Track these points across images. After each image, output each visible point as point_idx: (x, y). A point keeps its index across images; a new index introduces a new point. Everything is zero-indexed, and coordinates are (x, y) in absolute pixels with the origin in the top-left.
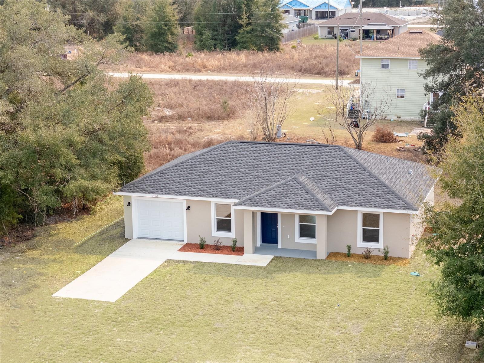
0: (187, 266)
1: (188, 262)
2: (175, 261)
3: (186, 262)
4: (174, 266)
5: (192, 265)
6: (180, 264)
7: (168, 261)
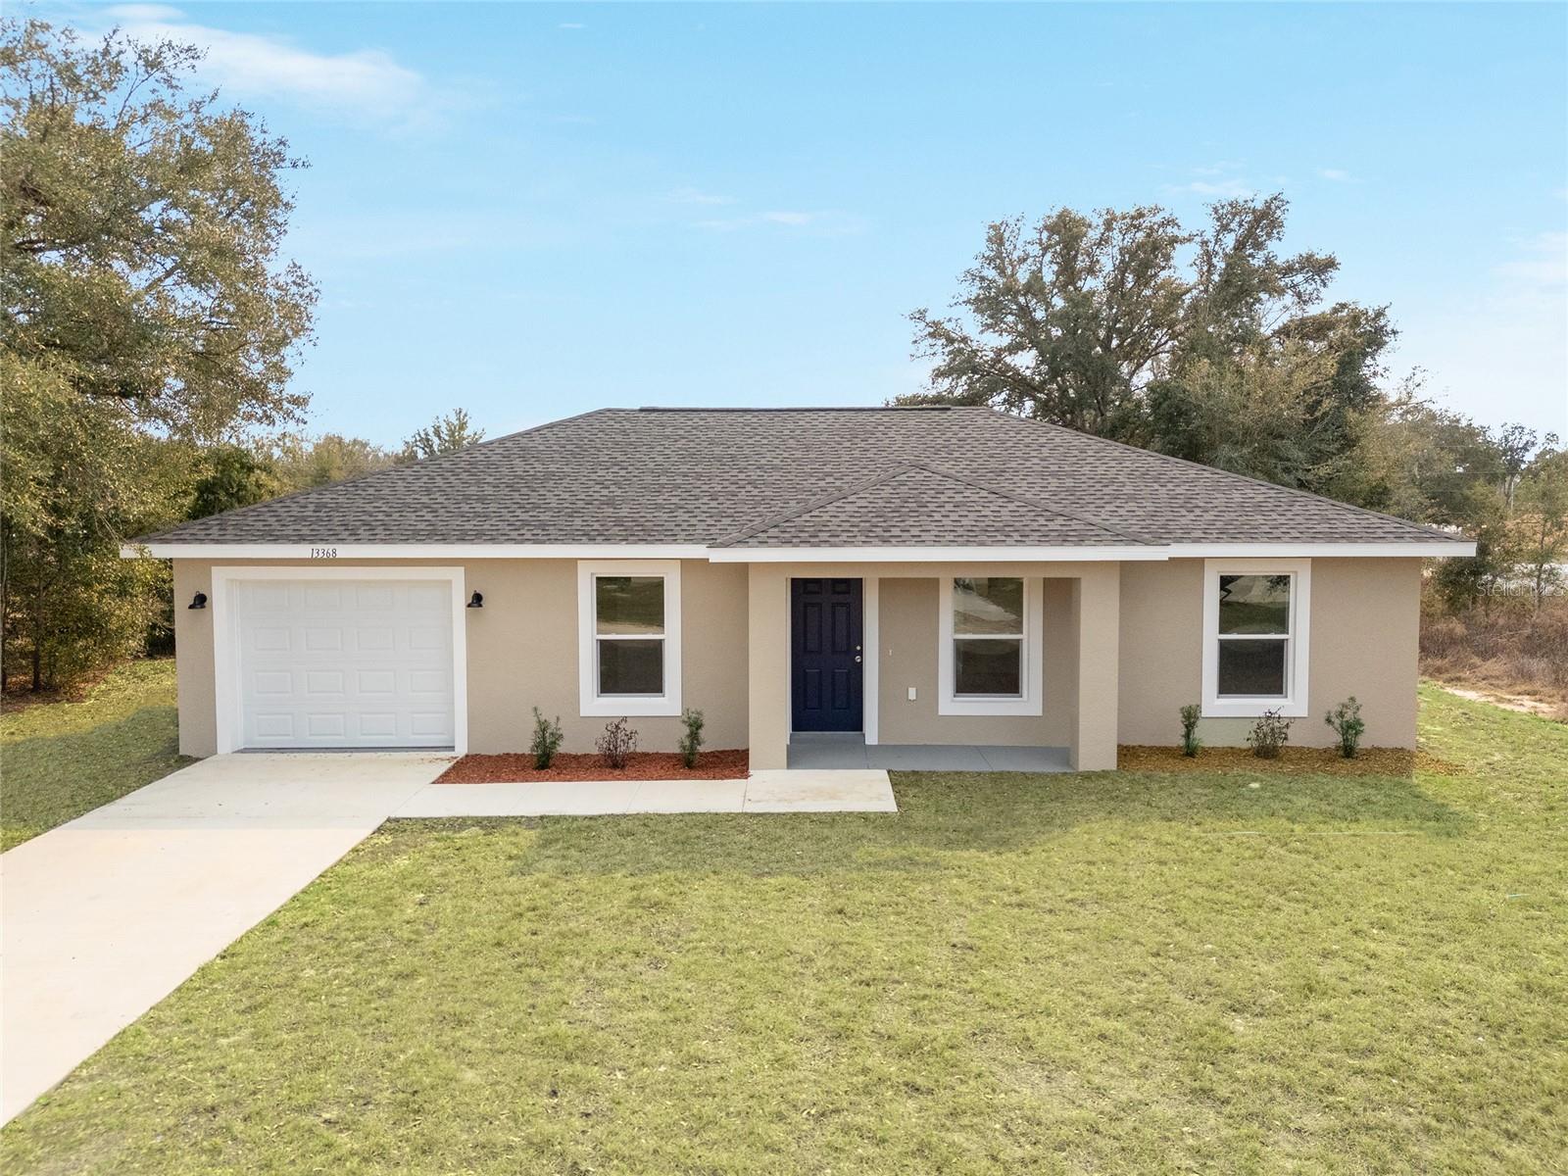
0: (500, 840)
1: (506, 820)
2: (430, 825)
3: (490, 825)
4: (431, 845)
5: (533, 835)
6: (464, 834)
7: (393, 825)
